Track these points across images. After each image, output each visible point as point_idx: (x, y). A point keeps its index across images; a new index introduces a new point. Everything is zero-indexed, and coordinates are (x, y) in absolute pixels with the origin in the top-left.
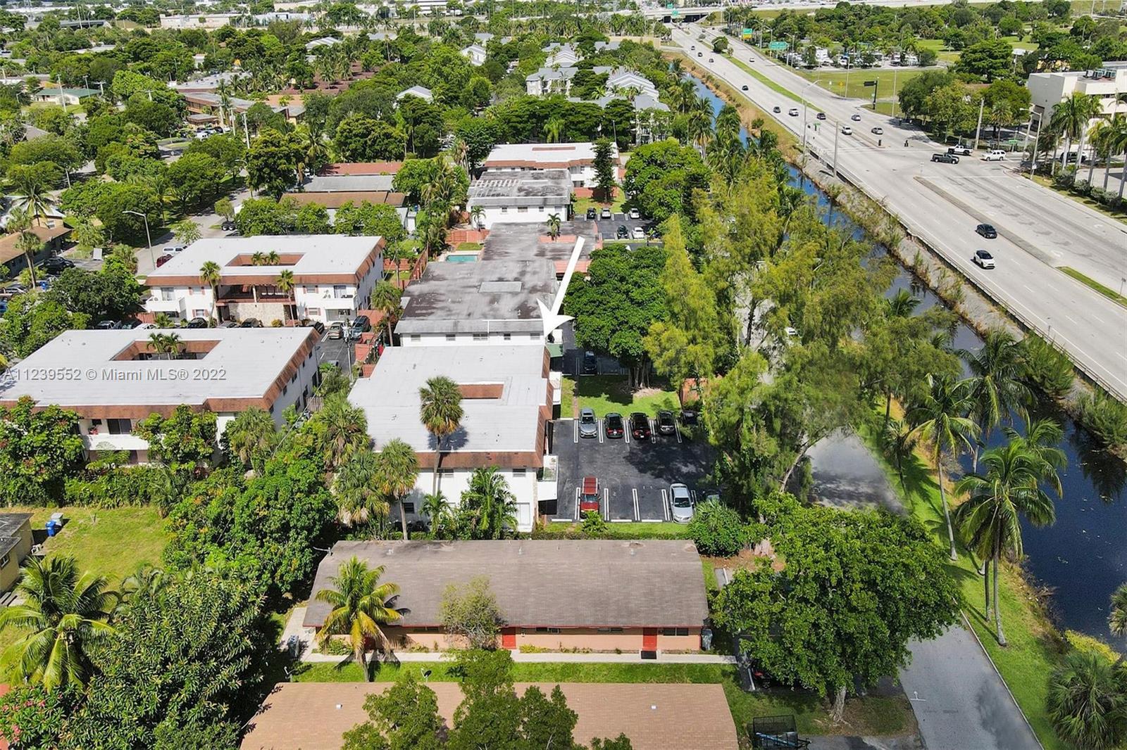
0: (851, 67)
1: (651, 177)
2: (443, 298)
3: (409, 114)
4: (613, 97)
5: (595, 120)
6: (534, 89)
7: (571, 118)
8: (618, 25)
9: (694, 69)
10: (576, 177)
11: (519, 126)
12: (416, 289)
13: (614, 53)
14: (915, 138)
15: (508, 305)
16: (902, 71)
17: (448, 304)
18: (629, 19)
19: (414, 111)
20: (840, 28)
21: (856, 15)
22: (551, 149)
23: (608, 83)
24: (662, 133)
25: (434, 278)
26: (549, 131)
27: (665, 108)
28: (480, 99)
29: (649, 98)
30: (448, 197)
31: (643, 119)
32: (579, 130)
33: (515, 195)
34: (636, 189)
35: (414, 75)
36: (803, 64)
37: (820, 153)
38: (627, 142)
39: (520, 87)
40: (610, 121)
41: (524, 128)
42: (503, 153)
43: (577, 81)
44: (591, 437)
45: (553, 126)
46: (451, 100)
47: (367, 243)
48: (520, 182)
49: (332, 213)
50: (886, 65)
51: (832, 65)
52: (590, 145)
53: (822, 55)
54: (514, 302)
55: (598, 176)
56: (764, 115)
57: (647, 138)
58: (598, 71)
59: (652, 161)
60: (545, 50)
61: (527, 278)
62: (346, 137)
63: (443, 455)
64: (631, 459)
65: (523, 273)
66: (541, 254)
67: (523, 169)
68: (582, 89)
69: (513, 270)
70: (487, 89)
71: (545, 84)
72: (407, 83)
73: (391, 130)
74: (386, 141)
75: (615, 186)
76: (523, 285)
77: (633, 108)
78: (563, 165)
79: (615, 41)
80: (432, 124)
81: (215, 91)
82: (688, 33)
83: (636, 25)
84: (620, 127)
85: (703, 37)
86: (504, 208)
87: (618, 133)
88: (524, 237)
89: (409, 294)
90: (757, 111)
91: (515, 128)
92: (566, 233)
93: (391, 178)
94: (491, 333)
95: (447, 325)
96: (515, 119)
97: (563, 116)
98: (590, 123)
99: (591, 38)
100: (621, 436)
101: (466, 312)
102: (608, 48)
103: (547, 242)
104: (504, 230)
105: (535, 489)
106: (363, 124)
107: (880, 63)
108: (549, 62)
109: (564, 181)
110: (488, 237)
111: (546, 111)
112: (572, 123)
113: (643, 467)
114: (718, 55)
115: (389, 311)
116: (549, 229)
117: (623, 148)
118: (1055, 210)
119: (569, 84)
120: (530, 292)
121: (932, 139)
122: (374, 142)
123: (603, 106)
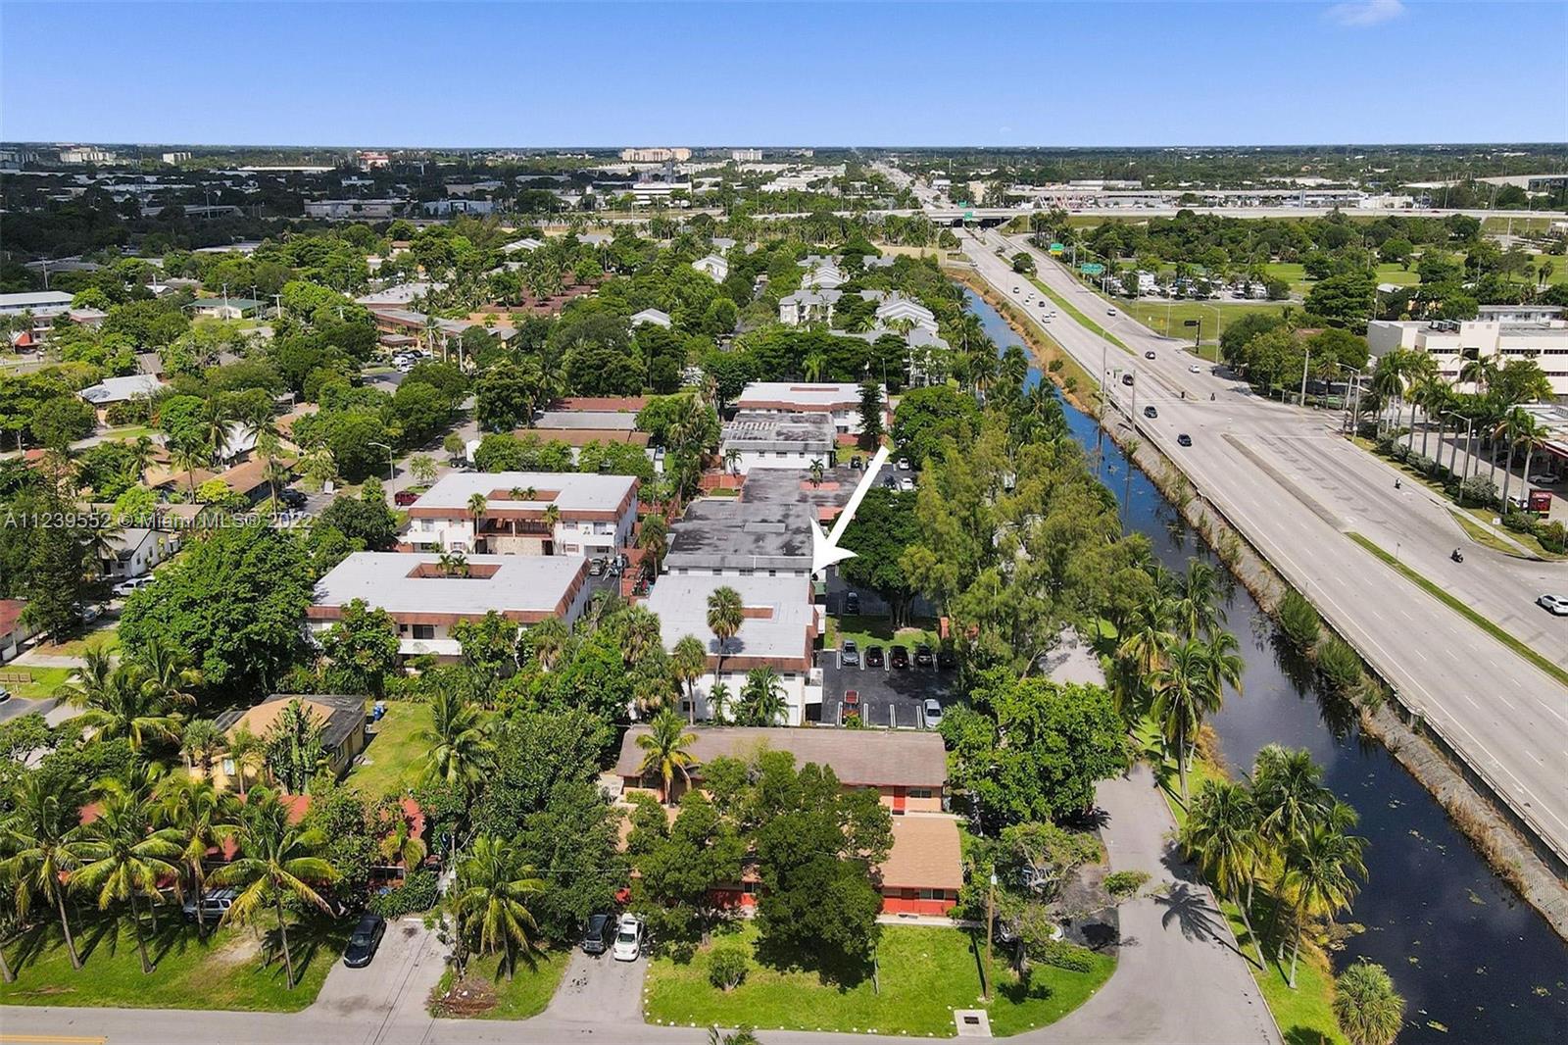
0: (1182, 298)
1: (922, 425)
2: (708, 535)
3: (648, 344)
4: (884, 330)
5: (862, 356)
6: (789, 316)
7: (834, 353)
8: (895, 230)
9: (986, 293)
10: (840, 422)
11: (774, 361)
12: (680, 526)
13: (888, 271)
14: (1236, 390)
15: (772, 544)
16: (1245, 305)
17: (714, 541)
18: (908, 223)
19: (653, 340)
20: (1177, 245)
21: (1201, 228)
22: (811, 389)
23: (878, 311)
24: (940, 373)
25: (697, 518)
26: (808, 368)
27: (944, 345)
28: (725, 326)
29: (927, 332)
30: (701, 439)
31: (918, 357)
32: (844, 368)
33: (773, 439)
34: (907, 438)
35: (646, 295)
36: (1123, 291)
37: (1120, 405)
38: (899, 384)
39: (772, 312)
40: (879, 359)
41: (779, 364)
42: (757, 392)
43: (841, 307)
44: (853, 664)
45: (813, 362)
46: (693, 327)
47: (624, 483)
48: (778, 426)
49: (576, 451)
50: (1226, 296)
51: (1159, 294)
52: (855, 387)
53: (1146, 281)
54: (780, 541)
55: (863, 422)
56: (1064, 356)
57: (923, 379)
58: (868, 295)
59: (923, 407)
60: (801, 264)
61: (791, 520)
62: (579, 369)
63: (724, 658)
64: (890, 683)
65: (786, 516)
66: (803, 499)
67: (780, 411)
68: (847, 318)
69: (776, 513)
70: (732, 313)
71: (802, 309)
72: (639, 305)
73: (629, 362)
74: (623, 374)
75: (883, 433)
76: (787, 527)
77: (906, 345)
78: (825, 408)
79: (889, 253)
80: (673, 356)
81: (409, 307)
82: (984, 243)
83: (917, 232)
84: (891, 367)
85: (1003, 250)
86: (762, 452)
87: (889, 373)
88: (785, 483)
89: (673, 531)
90: (1057, 350)
91: (769, 363)
92: (829, 481)
93: (634, 416)
94: (758, 569)
95: (714, 560)
96: (768, 353)
97: (825, 352)
98: (855, 360)
99: (858, 251)
100: (881, 664)
101: (732, 549)
102: (880, 263)
103: (810, 490)
104: (762, 475)
105: (803, 693)
106: (599, 354)
107: (1219, 294)
108: (807, 281)
109: (826, 426)
110: (746, 482)
111: (805, 346)
112: (835, 359)
113: (900, 690)
114: (1020, 276)
115: (656, 545)
116: (811, 475)
117: (893, 390)
118: (1367, 476)
119: (831, 311)
120: (795, 533)
121: (1256, 392)
122: (610, 374)
123: (872, 342)
